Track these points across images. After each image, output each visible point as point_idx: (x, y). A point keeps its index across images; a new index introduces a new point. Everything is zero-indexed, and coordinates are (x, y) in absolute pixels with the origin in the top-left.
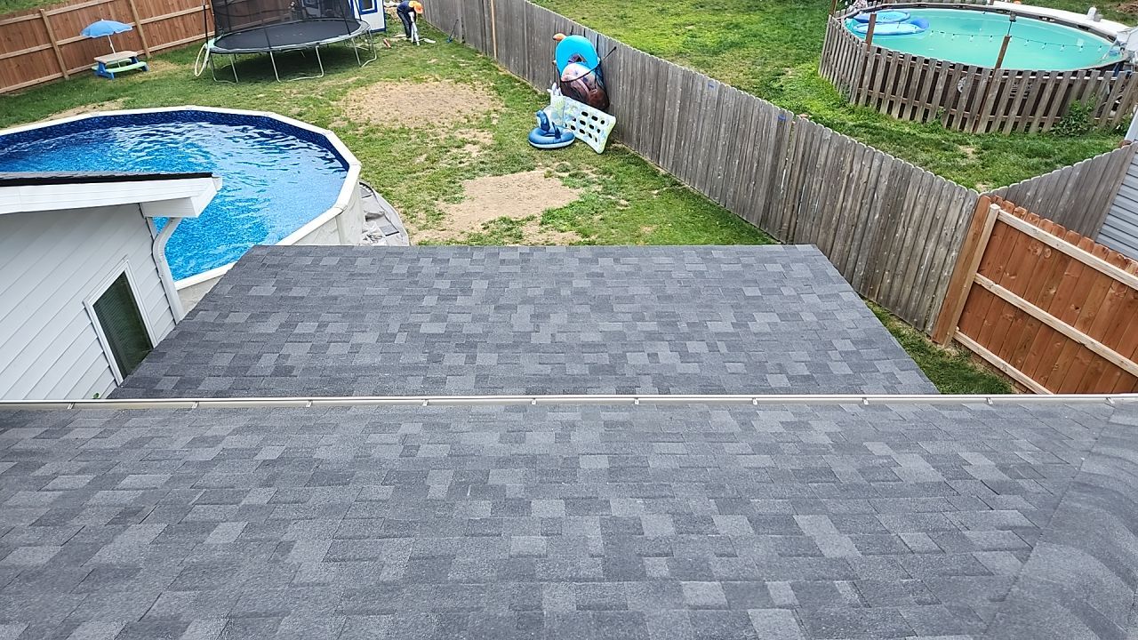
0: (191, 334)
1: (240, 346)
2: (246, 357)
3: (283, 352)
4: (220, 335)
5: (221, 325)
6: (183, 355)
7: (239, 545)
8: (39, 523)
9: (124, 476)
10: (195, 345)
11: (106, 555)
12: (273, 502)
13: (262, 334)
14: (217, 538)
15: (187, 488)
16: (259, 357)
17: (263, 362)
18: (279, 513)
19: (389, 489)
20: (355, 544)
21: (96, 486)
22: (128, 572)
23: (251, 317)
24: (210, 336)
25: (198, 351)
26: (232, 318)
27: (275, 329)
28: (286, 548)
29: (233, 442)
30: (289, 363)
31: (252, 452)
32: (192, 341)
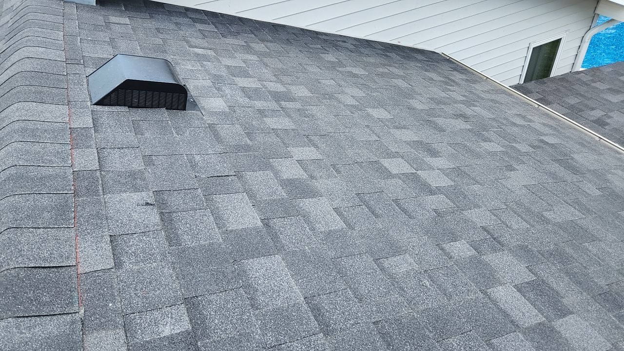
0: (568, 81)
1: (589, 99)
2: (586, 106)
3: (610, 114)
4: (582, 89)
5: (587, 85)
6: (554, 88)
7: (493, 154)
8: (431, 99)
9: (476, 106)
10: (565, 87)
11: (440, 121)
12: (527, 154)
13: (606, 100)
14: (486, 146)
15: (496, 125)
16: (593, 109)
17: (593, 113)
18: (525, 159)
19: (598, 193)
20: (547, 193)
21: (462, 102)
22: (441, 130)
23: (609, 89)
24: (577, 87)
25: (563, 90)
26: (598, 85)
27: (617, 101)
28: (511, 168)
29: (538, 126)
30: (608, 121)
31: (542, 134)
32: (565, 84)
